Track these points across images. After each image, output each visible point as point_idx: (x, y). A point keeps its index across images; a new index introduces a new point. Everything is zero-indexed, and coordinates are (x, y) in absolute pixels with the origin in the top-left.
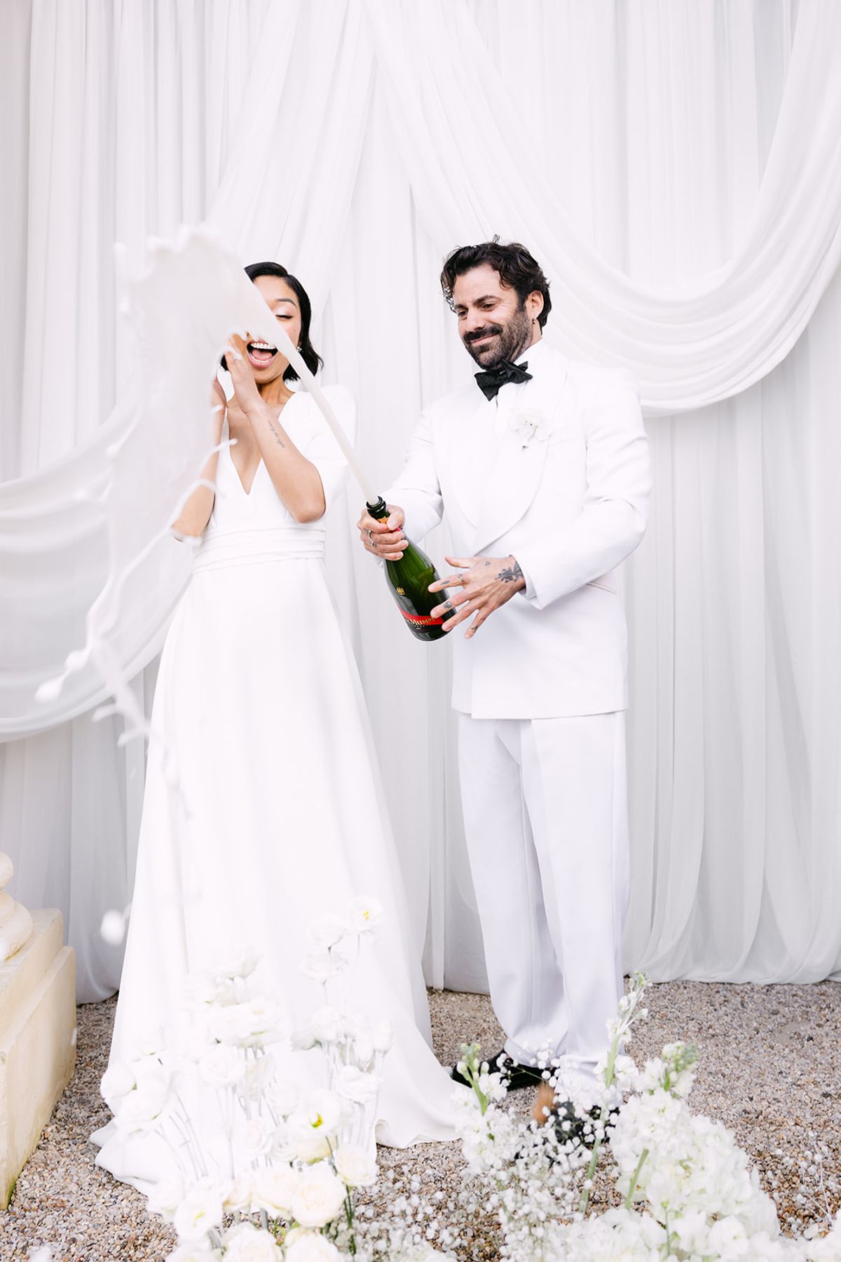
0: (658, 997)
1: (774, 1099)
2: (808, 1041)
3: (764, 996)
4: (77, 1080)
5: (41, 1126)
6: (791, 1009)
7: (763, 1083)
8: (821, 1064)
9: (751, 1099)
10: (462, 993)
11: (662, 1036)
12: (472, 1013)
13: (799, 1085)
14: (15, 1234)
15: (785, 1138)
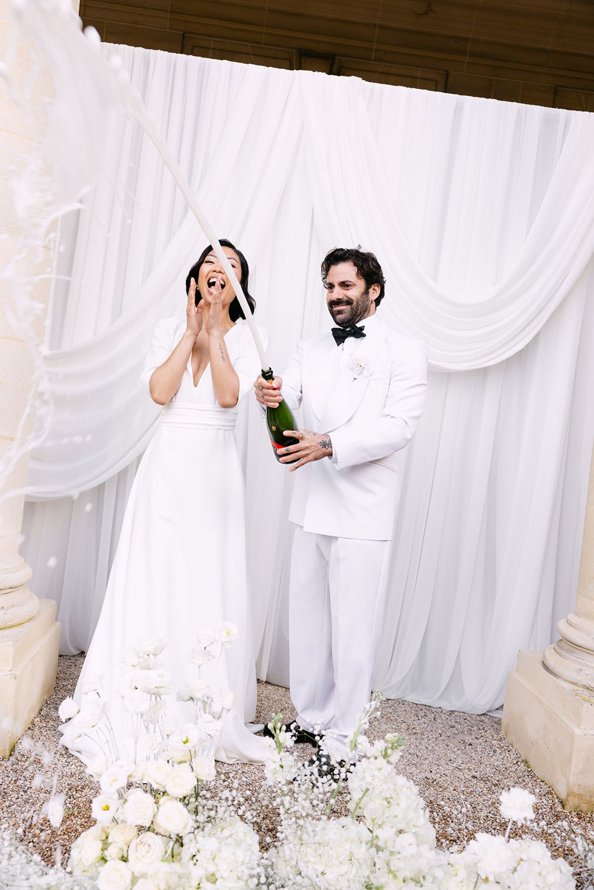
0: (387, 707)
1: (444, 774)
2: (469, 745)
3: (448, 717)
4: (54, 696)
5: (33, 718)
6: (462, 726)
7: (439, 764)
8: (474, 759)
9: (431, 772)
10: (276, 685)
11: (386, 728)
12: (280, 698)
13: (460, 769)
14: (11, 772)
15: (447, 796)
